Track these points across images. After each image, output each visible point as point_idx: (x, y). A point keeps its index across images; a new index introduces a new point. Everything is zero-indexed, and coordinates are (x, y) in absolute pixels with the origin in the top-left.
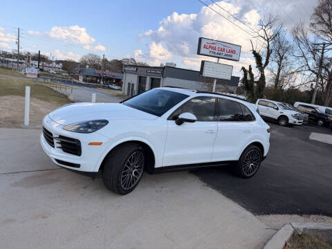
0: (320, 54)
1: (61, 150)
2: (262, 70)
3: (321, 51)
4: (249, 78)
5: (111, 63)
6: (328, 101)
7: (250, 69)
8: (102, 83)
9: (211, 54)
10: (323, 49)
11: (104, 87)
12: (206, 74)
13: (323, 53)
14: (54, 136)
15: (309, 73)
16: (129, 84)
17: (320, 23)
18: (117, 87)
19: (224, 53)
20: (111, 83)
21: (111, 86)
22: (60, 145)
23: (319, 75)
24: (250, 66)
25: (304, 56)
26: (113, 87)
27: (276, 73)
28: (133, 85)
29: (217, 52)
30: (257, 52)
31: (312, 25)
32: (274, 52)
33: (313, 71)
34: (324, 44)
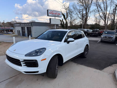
0: (82, 13)
1: (26, 67)
2: (66, 20)
3: (82, 12)
4: (62, 23)
5: (6, 24)
6: (86, 27)
7: (63, 20)
8: (5, 32)
9: (52, 16)
10: (83, 11)
11: (6, 34)
12: (52, 23)
13: (83, 12)
14: (21, 61)
15: (79, 19)
16: (18, 31)
17: (80, 2)
18: (11, 33)
19: (57, 15)
20: (9, 32)
21: (9, 33)
22: (25, 65)
23: (82, 19)
24: (62, 19)
25: (77, 14)
26: (10, 33)
27: (70, 20)
28: (20, 31)
29: (54, 14)
30: (63, 14)
31: (78, 3)
32: (68, 13)
33: (80, 18)
34: (83, 9)
